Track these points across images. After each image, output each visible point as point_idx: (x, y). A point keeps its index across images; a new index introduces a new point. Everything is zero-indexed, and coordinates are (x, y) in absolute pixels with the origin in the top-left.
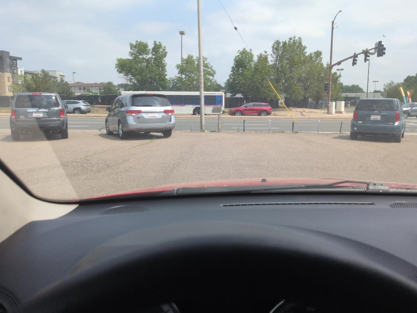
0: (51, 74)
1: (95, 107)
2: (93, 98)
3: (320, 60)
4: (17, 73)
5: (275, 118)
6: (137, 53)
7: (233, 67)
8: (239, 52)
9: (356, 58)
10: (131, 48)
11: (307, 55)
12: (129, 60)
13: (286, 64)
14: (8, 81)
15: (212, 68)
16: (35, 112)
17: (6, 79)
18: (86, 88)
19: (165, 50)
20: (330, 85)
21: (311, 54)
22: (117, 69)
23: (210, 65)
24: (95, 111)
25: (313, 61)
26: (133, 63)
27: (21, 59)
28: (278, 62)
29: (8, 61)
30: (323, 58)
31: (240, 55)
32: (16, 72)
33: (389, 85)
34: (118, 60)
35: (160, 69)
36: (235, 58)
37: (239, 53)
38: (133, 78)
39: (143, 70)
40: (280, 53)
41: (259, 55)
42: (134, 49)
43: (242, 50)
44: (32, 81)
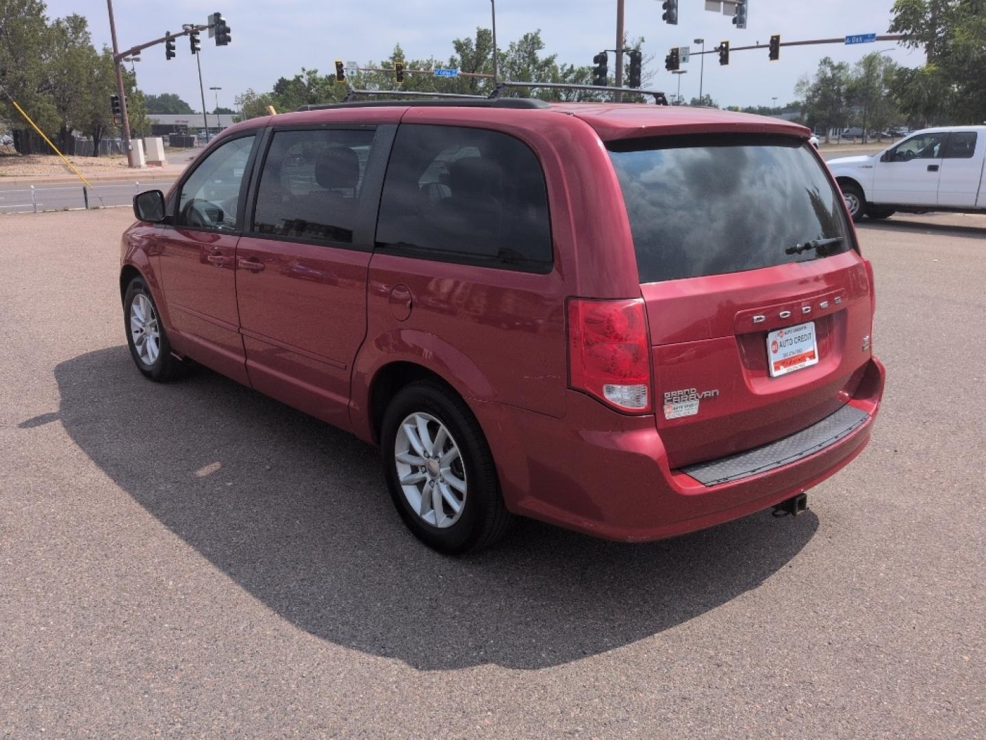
3: (85, 39)
5: (15, 183)
9: (172, 43)
11: (49, 24)
20: (124, 100)
21: (58, 22)
25: (69, 41)
30: (90, 33)
33: (247, 99)
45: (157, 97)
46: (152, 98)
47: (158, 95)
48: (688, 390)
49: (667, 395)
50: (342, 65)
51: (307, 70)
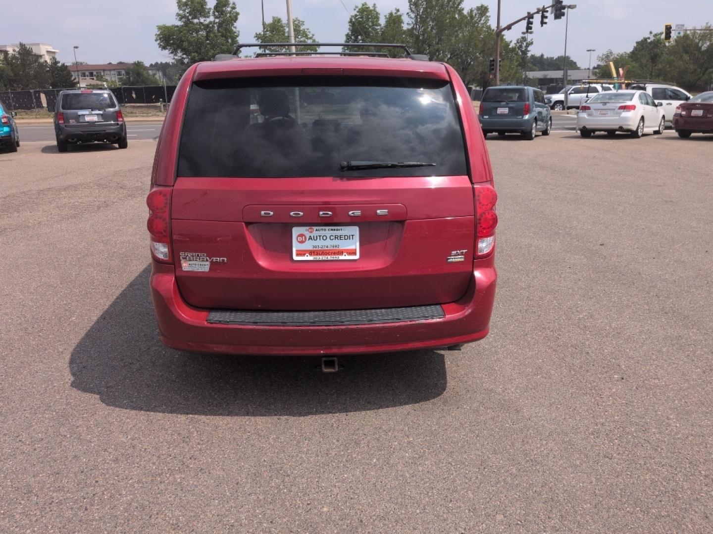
1: (126, 107)
2: (122, 91)
3: (486, 21)
6: (190, 15)
7: (347, 35)
8: (357, 9)
9: (531, 20)
10: (179, 7)
11: (465, 12)
12: (177, 26)
13: (432, 28)
15: (313, 38)
16: (88, 115)
18: (95, 73)
19: (234, 8)
20: (498, 62)
21: (471, 11)
22: (159, 42)
23: (310, 32)
24: (129, 113)
25: (476, 23)
26: (184, 32)
28: (418, 26)
30: (490, 16)
31: (358, 14)
33: (606, 57)
34: (160, 28)
35: (230, 40)
36: (351, 19)
37: (356, 11)
38: (185, 56)
39: (201, 44)
40: (421, 11)
41: (388, 15)
42: (184, 8)
43: (361, 5)
44: (2, 64)
45: (555, 58)
46: (552, 59)
47: (556, 57)
48: (200, 254)
49: (182, 254)
50: (671, 28)
51: (654, 33)
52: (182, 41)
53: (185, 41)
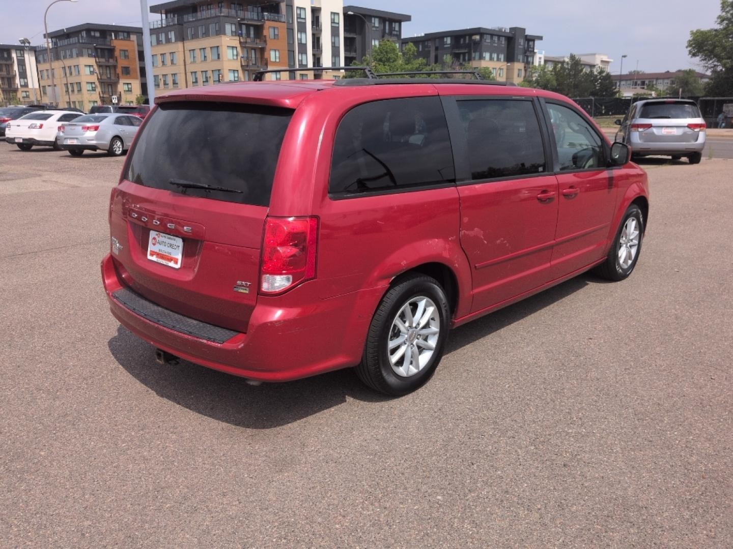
0: (584, 60)
4: (533, 63)
10: (723, 8)
12: (716, 30)
14: (518, 76)
17: (516, 72)
18: (647, 82)
22: (689, 49)
26: (721, 36)
27: (540, 38)
29: (522, 44)
32: (531, 61)
34: (693, 33)
38: (718, 63)
42: (728, 9)
44: (551, 74)
52: (715, 47)
53: (718, 47)
